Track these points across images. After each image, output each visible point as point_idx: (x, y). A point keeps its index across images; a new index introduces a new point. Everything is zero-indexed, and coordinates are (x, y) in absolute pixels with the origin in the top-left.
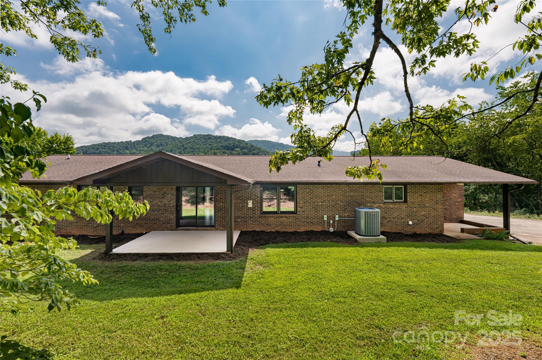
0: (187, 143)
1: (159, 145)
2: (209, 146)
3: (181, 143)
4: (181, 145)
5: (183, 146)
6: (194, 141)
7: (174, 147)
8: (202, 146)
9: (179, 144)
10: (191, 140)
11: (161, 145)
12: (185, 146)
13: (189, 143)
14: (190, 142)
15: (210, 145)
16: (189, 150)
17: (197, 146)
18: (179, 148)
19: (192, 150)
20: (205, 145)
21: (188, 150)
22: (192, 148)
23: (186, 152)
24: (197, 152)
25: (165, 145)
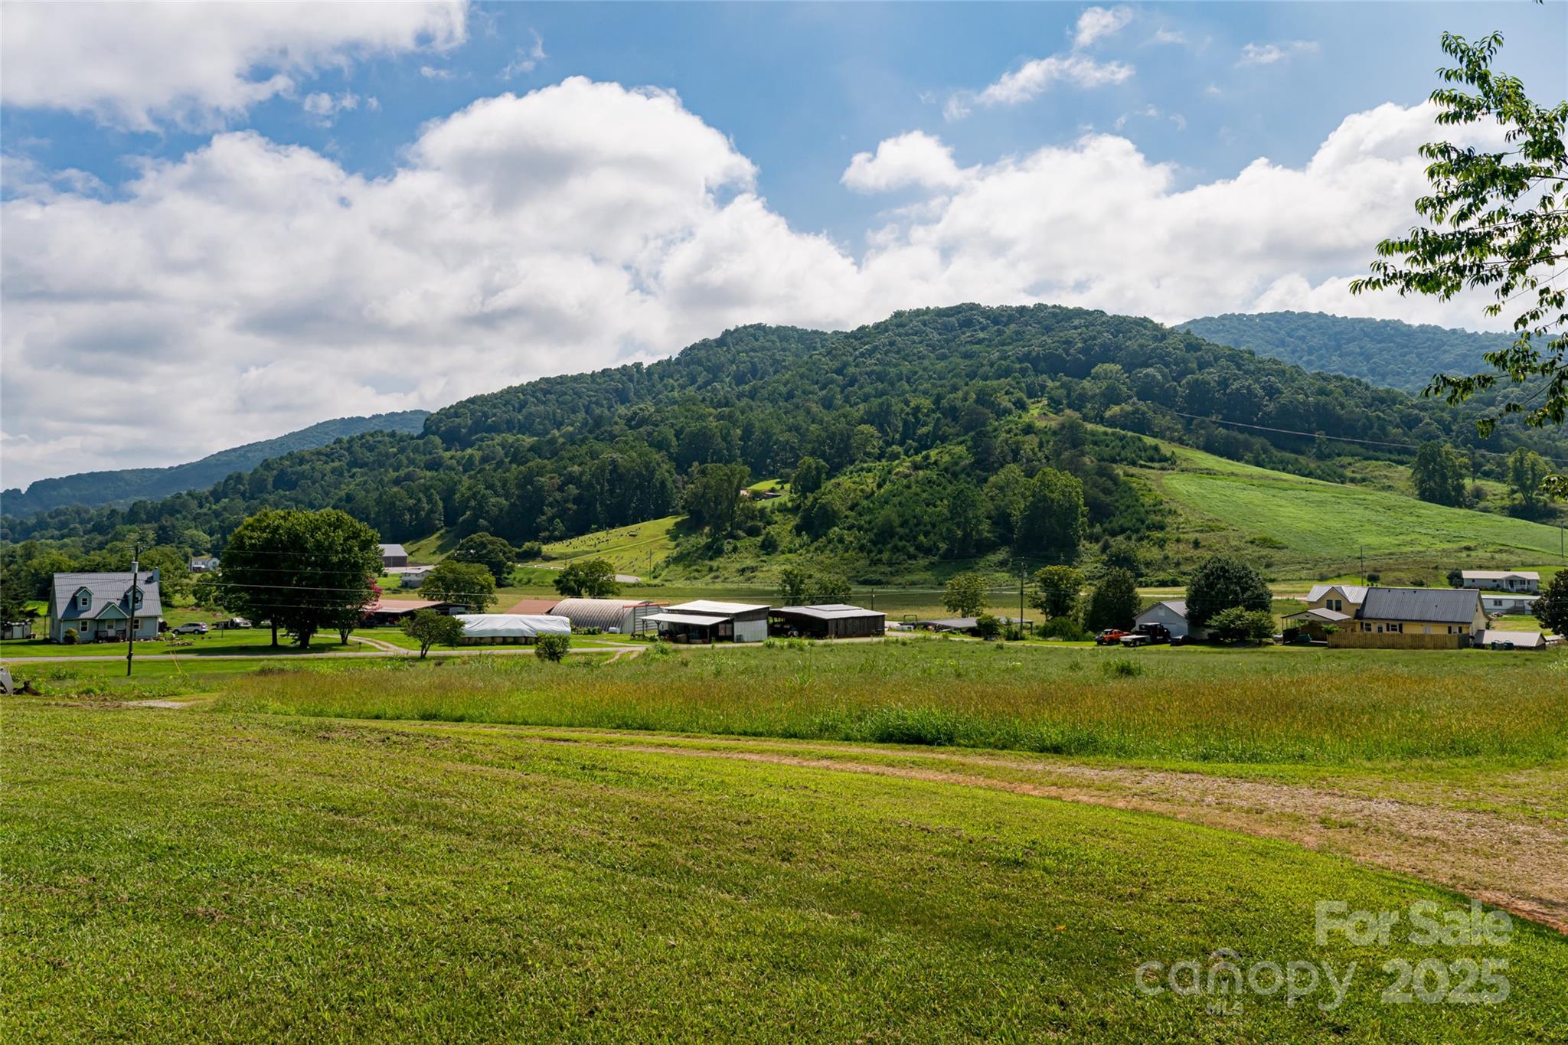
0: (862, 355)
1: (744, 375)
2: (963, 364)
3: (834, 358)
4: (836, 364)
5: (839, 371)
6: (892, 343)
7: (802, 377)
8: (926, 363)
9: (827, 363)
10: (883, 339)
11: (754, 371)
12: (852, 370)
13: (870, 353)
14: (876, 348)
15: (967, 356)
16: (868, 389)
17: (906, 367)
18: (822, 379)
19: (880, 386)
20: (943, 357)
21: (861, 387)
22: (881, 378)
23: (853, 399)
24: (904, 392)
25: (771, 370)
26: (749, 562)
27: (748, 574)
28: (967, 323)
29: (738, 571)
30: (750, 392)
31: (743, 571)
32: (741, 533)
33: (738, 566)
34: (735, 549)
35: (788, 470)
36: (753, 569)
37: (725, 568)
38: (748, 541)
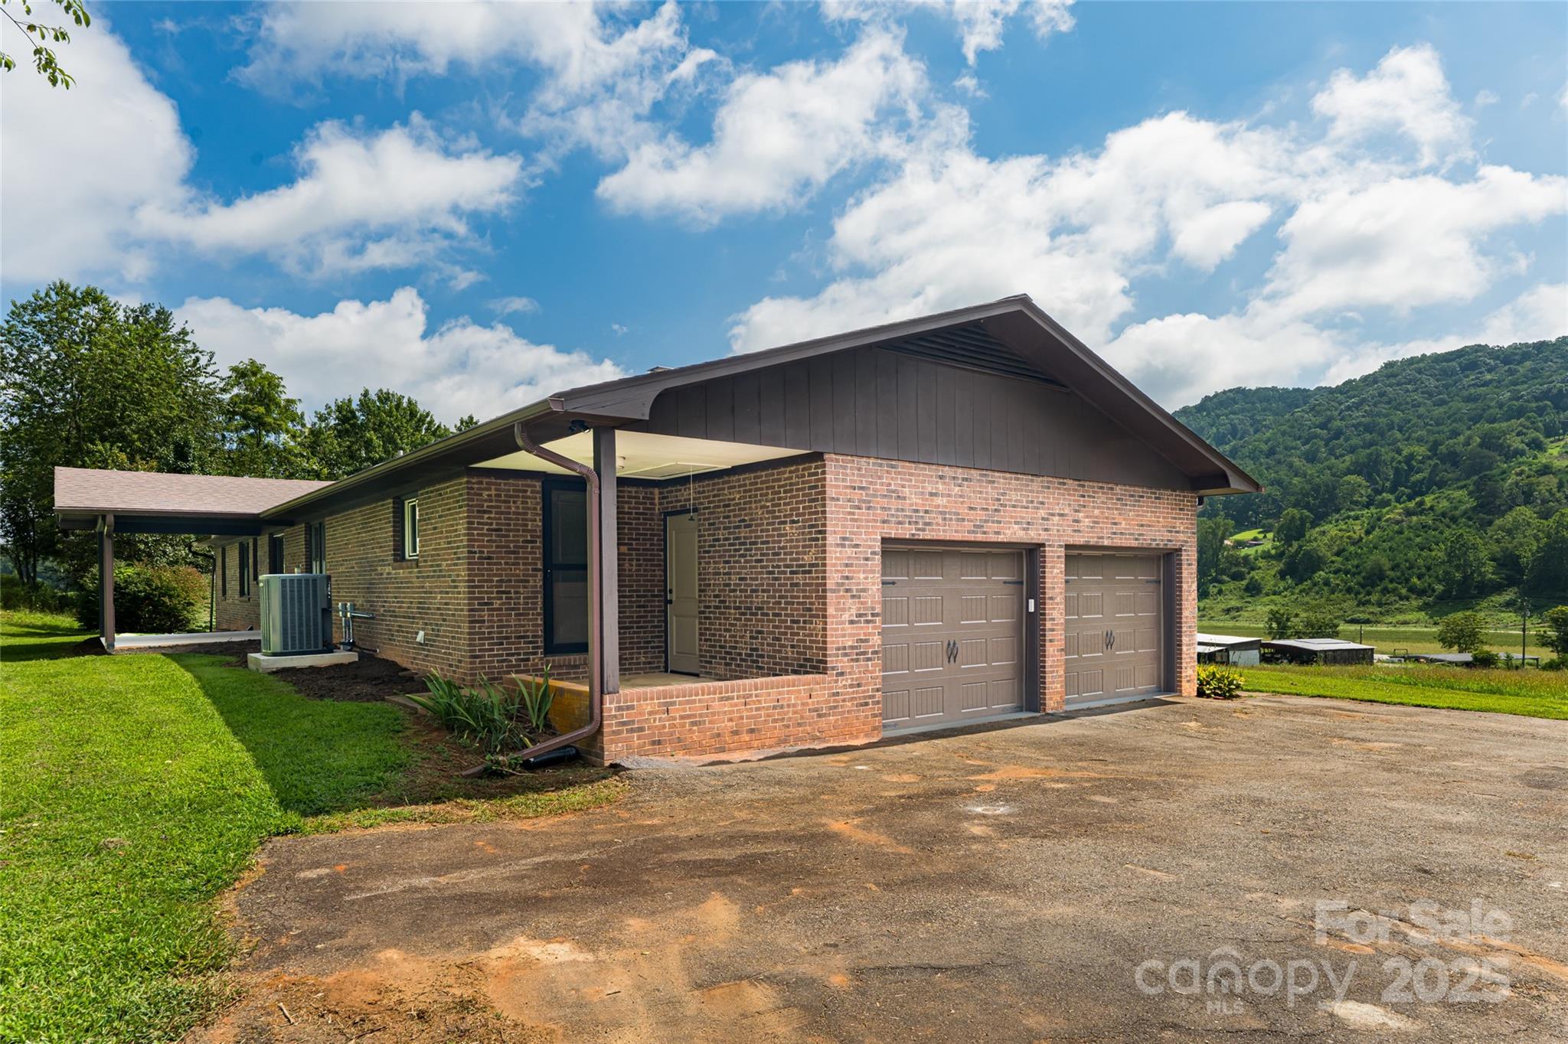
0: (1349, 408)
1: (1224, 436)
2: (1465, 408)
3: (1318, 414)
4: (1320, 420)
5: (1323, 426)
6: (1382, 394)
7: (1284, 434)
8: (1422, 410)
9: (1310, 419)
10: (1372, 391)
11: (1234, 432)
12: (1337, 423)
13: (1357, 406)
14: (1363, 401)
15: (1469, 399)
16: (1355, 441)
17: (1398, 417)
18: (1305, 434)
19: (1368, 436)
20: (1443, 403)
21: (1347, 439)
22: (1368, 428)
23: (1338, 452)
24: (1396, 441)
25: (1252, 431)
26: (1234, 603)
27: (1234, 613)
28: (1472, 366)
29: (1223, 610)
30: (1231, 451)
31: (1228, 611)
32: (1225, 578)
33: (1224, 606)
34: (1220, 592)
35: (1270, 521)
36: (1238, 609)
37: (1212, 609)
38: (1232, 585)
